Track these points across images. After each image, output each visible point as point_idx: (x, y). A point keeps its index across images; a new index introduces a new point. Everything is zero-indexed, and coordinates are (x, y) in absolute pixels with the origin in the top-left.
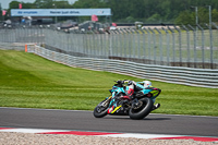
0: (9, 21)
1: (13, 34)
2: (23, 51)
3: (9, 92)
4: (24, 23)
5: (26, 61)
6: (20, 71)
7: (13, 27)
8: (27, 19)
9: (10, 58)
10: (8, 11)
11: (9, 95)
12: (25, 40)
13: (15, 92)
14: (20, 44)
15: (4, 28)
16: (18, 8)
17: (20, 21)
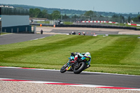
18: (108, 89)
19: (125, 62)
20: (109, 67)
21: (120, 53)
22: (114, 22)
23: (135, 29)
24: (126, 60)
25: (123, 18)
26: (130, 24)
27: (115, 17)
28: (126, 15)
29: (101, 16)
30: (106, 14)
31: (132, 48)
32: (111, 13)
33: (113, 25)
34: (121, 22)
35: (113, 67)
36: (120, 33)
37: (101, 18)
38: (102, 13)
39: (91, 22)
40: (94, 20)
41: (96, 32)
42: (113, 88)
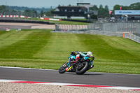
0: (113, 18)
1: (116, 26)
2: (122, 37)
3: (112, 63)
4: (123, 19)
5: (123, 43)
6: (119, 50)
7: (116, 21)
8: (125, 16)
9: (113, 42)
10: (113, 12)
11: (112, 65)
12: (123, 30)
13: (116, 63)
14: (120, 33)
15: (110, 22)
16: (119, 9)
17: (120, 18)
18: (21, 84)
19: (38, 57)
20: (23, 61)
21: (33, 47)
22: (27, 16)
23: (48, 23)
24: (39, 55)
25: (36, 12)
26: (42, 18)
27: (28, 11)
28: (38, 9)
29: (13, 10)
30: (19, 8)
31: (45, 42)
32: (23, 7)
33: (26, 20)
34: (34, 16)
35: (27, 61)
36: (32, 28)
37: (14, 13)
38: (14, 7)
39: (4, 16)
40: (6, 15)
41: (9, 27)
42: (26, 82)
